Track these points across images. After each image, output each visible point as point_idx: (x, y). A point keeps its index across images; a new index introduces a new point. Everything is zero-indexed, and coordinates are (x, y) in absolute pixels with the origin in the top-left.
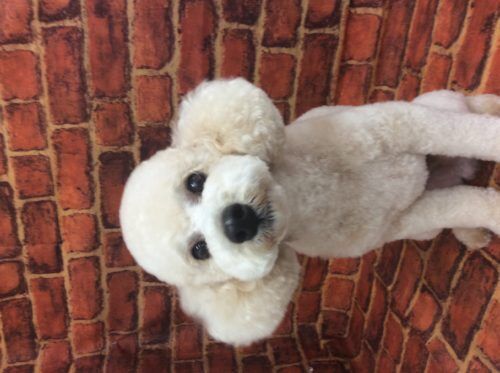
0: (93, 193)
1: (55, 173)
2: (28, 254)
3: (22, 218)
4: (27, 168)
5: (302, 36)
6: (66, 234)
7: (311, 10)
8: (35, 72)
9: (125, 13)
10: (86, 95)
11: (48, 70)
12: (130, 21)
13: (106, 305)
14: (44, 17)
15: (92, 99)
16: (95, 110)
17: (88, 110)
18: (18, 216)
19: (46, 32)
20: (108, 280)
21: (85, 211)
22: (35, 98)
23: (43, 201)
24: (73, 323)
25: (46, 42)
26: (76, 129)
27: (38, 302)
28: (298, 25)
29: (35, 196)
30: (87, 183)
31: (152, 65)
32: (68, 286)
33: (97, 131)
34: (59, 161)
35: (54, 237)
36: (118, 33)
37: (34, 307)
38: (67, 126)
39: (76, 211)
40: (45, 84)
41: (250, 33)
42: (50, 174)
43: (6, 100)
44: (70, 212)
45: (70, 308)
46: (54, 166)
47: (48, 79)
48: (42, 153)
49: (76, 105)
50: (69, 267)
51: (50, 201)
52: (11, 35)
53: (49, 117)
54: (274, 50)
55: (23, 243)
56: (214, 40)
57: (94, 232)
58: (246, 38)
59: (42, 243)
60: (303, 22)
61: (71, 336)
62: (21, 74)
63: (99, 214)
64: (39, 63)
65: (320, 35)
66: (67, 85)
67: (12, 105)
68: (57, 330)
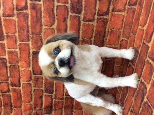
0: (30, 63)
1: (19, 56)
2: (11, 80)
3: (9, 69)
4: (11, 55)
5: (96, 18)
6: (22, 76)
7: (99, 10)
8: (14, 26)
9: (41, 9)
10: (29, 33)
11: (18, 26)
12: (42, 12)
13: (33, 99)
14: (17, 9)
15: (31, 35)
16: (32, 38)
17: (29, 38)
18: (8, 69)
19: (18, 14)
20: (34, 91)
21: (27, 69)
22: (14, 33)
23: (15, 65)
24: (23, 103)
25: (18, 17)
26: (26, 44)
27: (13, 96)
28: (95, 15)
29: (13, 63)
30: (28, 60)
31: (49, 25)
32: (22, 92)
33: (32, 45)
34: (20, 53)
35: (18, 76)
36: (39, 15)
37: (12, 97)
38: (23, 42)
39: (25, 69)
40: (17, 29)
41: (79, 17)
42: (18, 57)
43: (6, 34)
44: (23, 69)
45: (22, 98)
46: (19, 54)
47: (18, 28)
48: (16, 50)
49: (26, 36)
50: (22, 86)
51: (18, 65)
52: (8, 14)
53: (18, 39)
54: (87, 23)
55: (9, 77)
56: (67, 19)
57: (30, 76)
58: (77, 18)
59: (15, 78)
60: (96, 14)
61: (22, 107)
62: (11, 26)
63: (32, 70)
64: (15, 23)
65: (102, 18)
66: (24, 30)
67: (8, 35)
68: (19, 105)
